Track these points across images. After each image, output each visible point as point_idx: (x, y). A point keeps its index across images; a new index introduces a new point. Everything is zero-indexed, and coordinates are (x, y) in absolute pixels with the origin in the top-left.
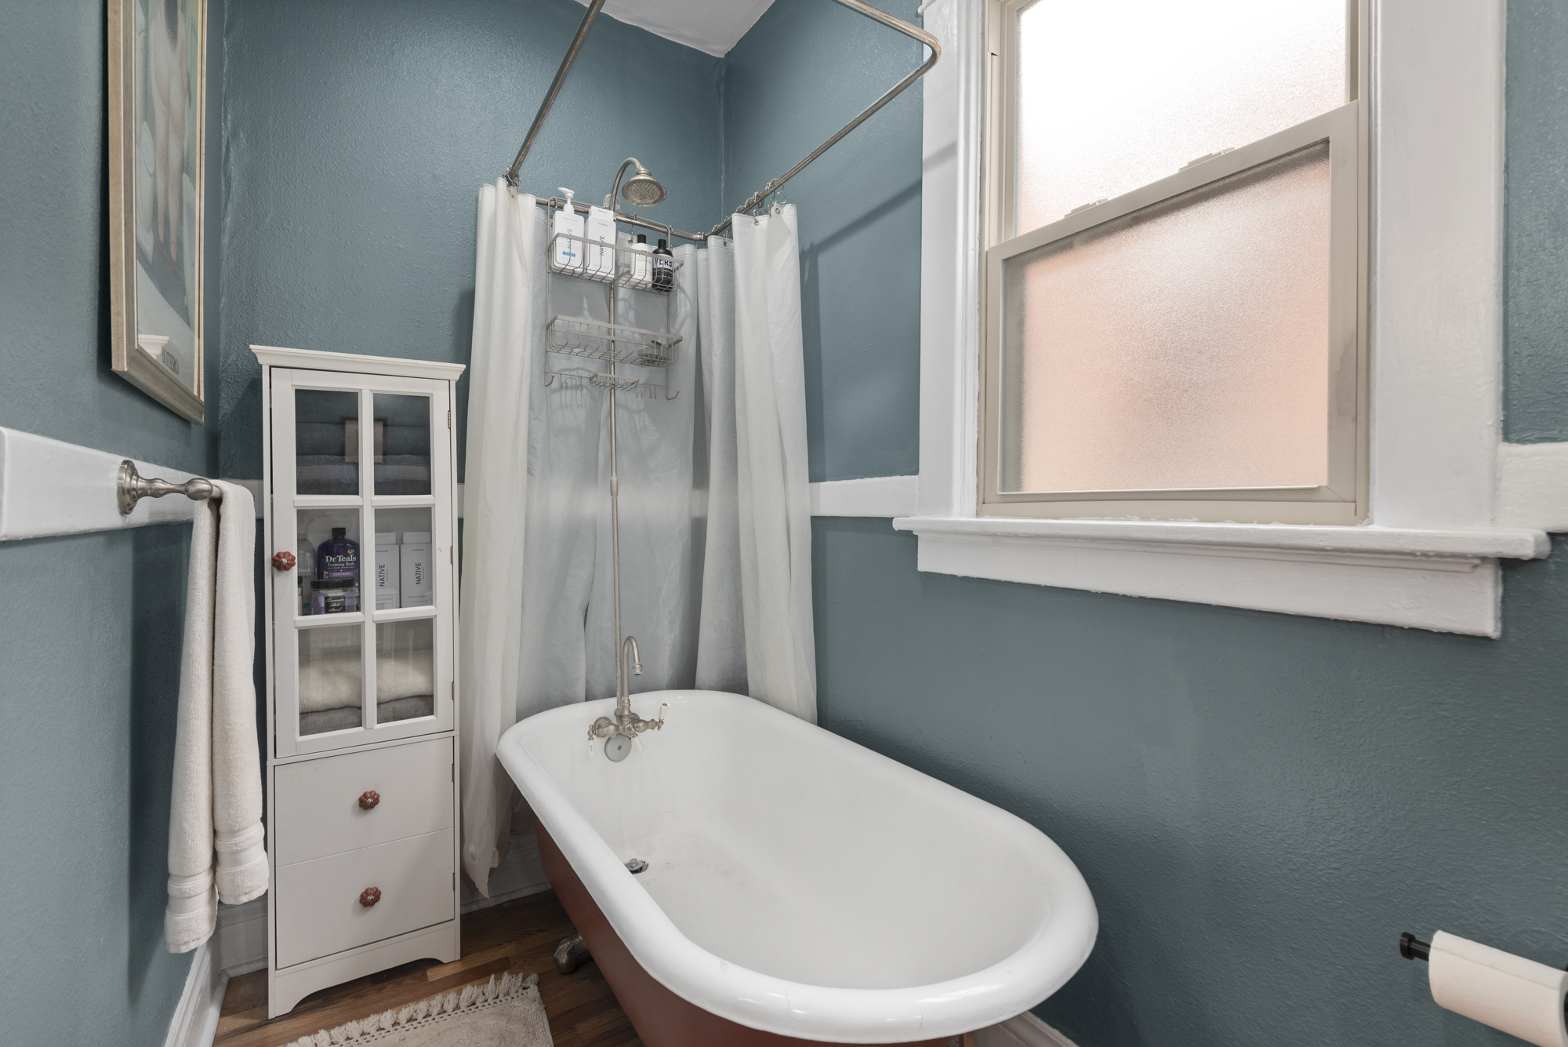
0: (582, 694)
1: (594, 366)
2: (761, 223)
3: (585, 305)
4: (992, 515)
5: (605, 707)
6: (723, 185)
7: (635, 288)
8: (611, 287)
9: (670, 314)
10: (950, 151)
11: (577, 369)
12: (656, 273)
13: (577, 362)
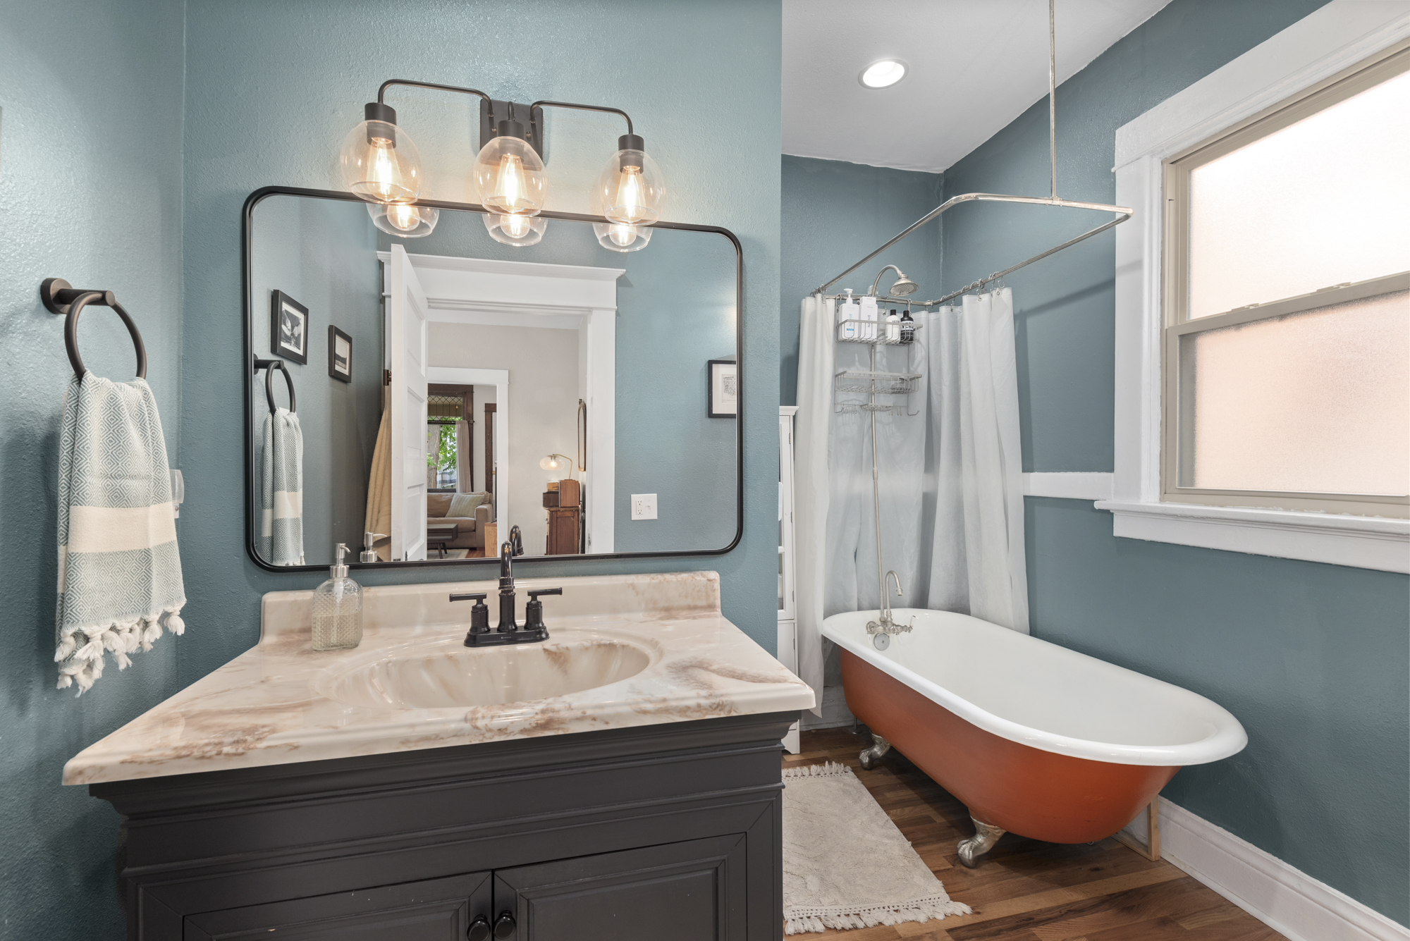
0: (856, 606)
1: (862, 398)
2: (983, 299)
3: (857, 359)
4: (1172, 501)
5: (874, 615)
6: (942, 260)
7: (890, 345)
8: (872, 345)
9: (910, 358)
10: (1137, 265)
11: (852, 400)
12: (902, 334)
13: (852, 396)
